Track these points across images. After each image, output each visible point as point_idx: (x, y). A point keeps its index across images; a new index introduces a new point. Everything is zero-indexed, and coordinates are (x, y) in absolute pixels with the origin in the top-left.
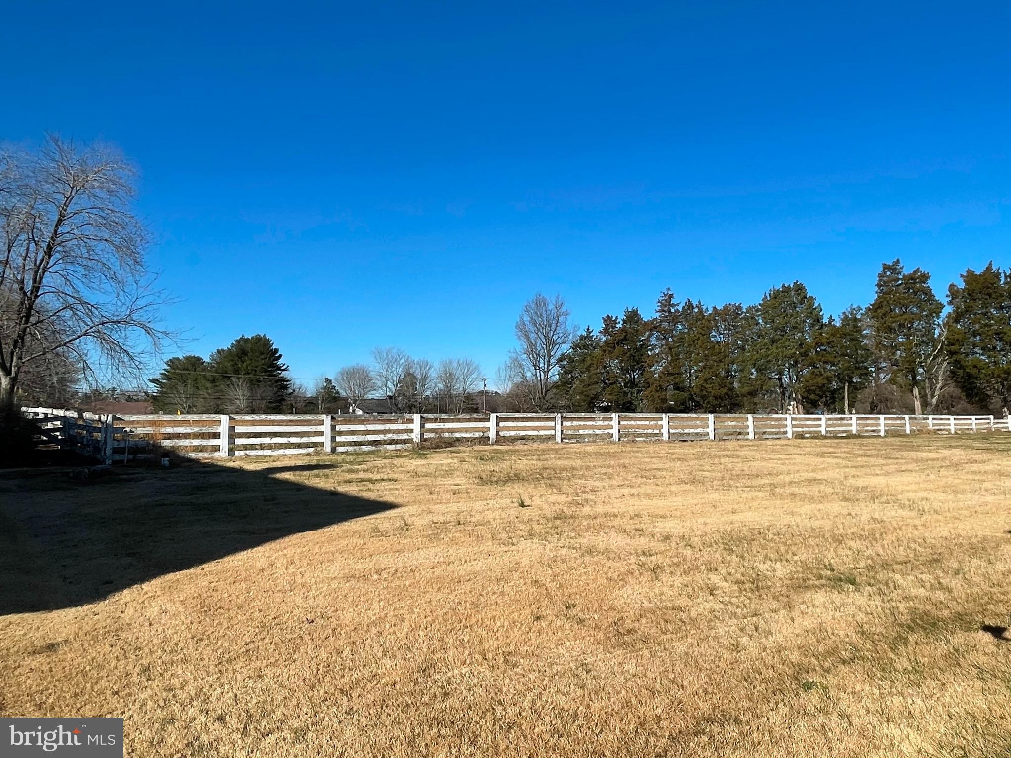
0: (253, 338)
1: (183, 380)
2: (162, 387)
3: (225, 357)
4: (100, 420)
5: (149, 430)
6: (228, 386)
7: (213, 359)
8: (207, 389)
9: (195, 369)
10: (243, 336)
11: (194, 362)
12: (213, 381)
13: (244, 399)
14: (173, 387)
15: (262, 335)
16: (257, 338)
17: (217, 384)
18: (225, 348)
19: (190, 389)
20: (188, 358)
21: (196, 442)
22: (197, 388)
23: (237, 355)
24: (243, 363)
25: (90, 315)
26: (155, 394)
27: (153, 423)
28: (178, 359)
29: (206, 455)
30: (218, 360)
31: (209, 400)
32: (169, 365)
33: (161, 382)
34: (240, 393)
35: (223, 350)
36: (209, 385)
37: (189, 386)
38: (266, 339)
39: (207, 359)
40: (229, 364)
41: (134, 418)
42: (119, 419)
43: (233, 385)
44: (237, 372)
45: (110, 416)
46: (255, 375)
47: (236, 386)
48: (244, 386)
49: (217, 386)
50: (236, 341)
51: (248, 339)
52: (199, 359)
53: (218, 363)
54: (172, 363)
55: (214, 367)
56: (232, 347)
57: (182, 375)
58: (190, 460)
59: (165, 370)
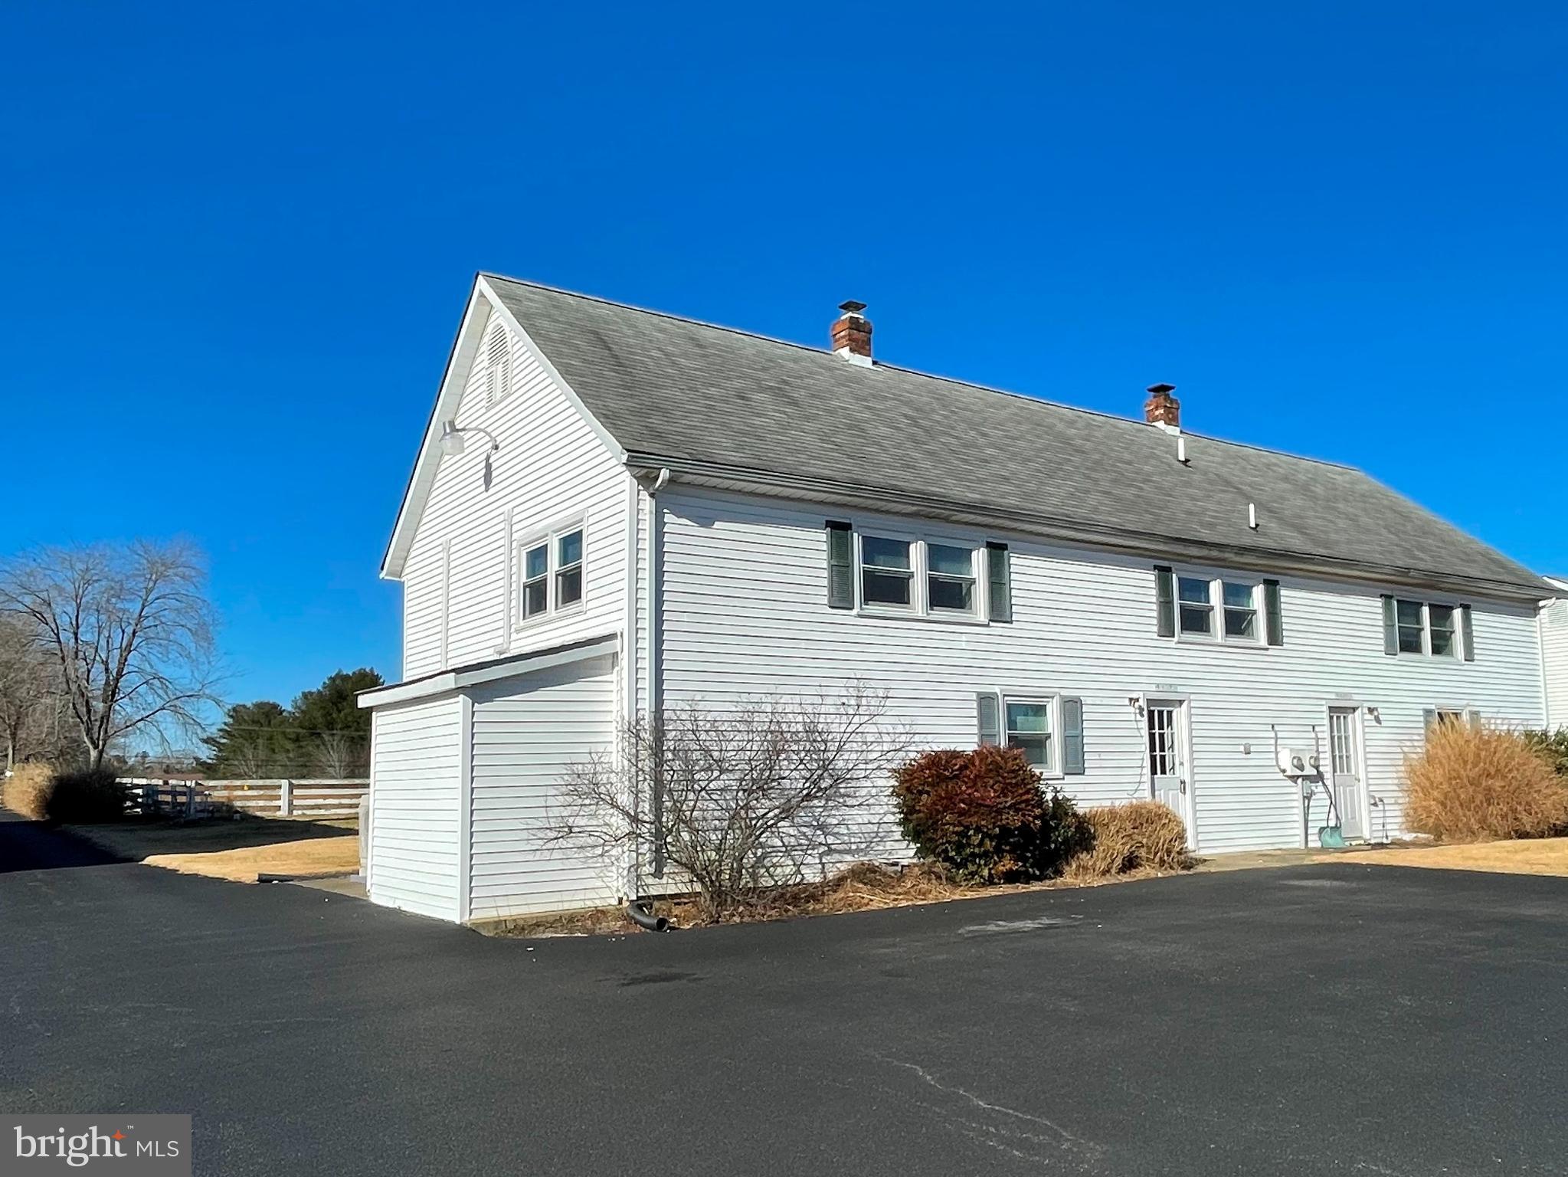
0: (354, 673)
1: (251, 737)
2: (220, 750)
3: (315, 704)
4: (185, 785)
5: (225, 793)
6: (318, 746)
7: (297, 707)
8: (288, 751)
9: (270, 722)
10: (340, 671)
11: (269, 712)
12: (297, 739)
13: (340, 766)
14: (237, 750)
15: (367, 670)
16: (360, 673)
17: (301, 744)
18: (314, 690)
19: (262, 754)
20: (259, 706)
21: (261, 803)
22: (273, 751)
23: (330, 700)
24: (340, 712)
25: (166, 689)
26: (210, 761)
27: (226, 788)
28: (244, 706)
29: (269, 813)
30: (304, 708)
31: (290, 768)
32: (231, 717)
33: (219, 743)
34: (335, 756)
35: (311, 693)
36: (290, 746)
37: (261, 747)
38: (373, 675)
39: (287, 706)
40: (319, 714)
41: (212, 783)
42: (200, 784)
43: (324, 744)
44: (330, 725)
45: (194, 782)
46: (357, 730)
47: (329, 746)
48: (341, 746)
49: (301, 747)
50: (330, 678)
51: (347, 676)
52: (275, 706)
53: (303, 711)
54: (237, 713)
55: (298, 718)
56: (324, 688)
57: (250, 732)
58: (257, 817)
59: (225, 724)
